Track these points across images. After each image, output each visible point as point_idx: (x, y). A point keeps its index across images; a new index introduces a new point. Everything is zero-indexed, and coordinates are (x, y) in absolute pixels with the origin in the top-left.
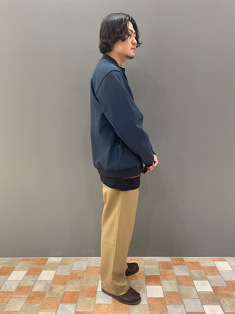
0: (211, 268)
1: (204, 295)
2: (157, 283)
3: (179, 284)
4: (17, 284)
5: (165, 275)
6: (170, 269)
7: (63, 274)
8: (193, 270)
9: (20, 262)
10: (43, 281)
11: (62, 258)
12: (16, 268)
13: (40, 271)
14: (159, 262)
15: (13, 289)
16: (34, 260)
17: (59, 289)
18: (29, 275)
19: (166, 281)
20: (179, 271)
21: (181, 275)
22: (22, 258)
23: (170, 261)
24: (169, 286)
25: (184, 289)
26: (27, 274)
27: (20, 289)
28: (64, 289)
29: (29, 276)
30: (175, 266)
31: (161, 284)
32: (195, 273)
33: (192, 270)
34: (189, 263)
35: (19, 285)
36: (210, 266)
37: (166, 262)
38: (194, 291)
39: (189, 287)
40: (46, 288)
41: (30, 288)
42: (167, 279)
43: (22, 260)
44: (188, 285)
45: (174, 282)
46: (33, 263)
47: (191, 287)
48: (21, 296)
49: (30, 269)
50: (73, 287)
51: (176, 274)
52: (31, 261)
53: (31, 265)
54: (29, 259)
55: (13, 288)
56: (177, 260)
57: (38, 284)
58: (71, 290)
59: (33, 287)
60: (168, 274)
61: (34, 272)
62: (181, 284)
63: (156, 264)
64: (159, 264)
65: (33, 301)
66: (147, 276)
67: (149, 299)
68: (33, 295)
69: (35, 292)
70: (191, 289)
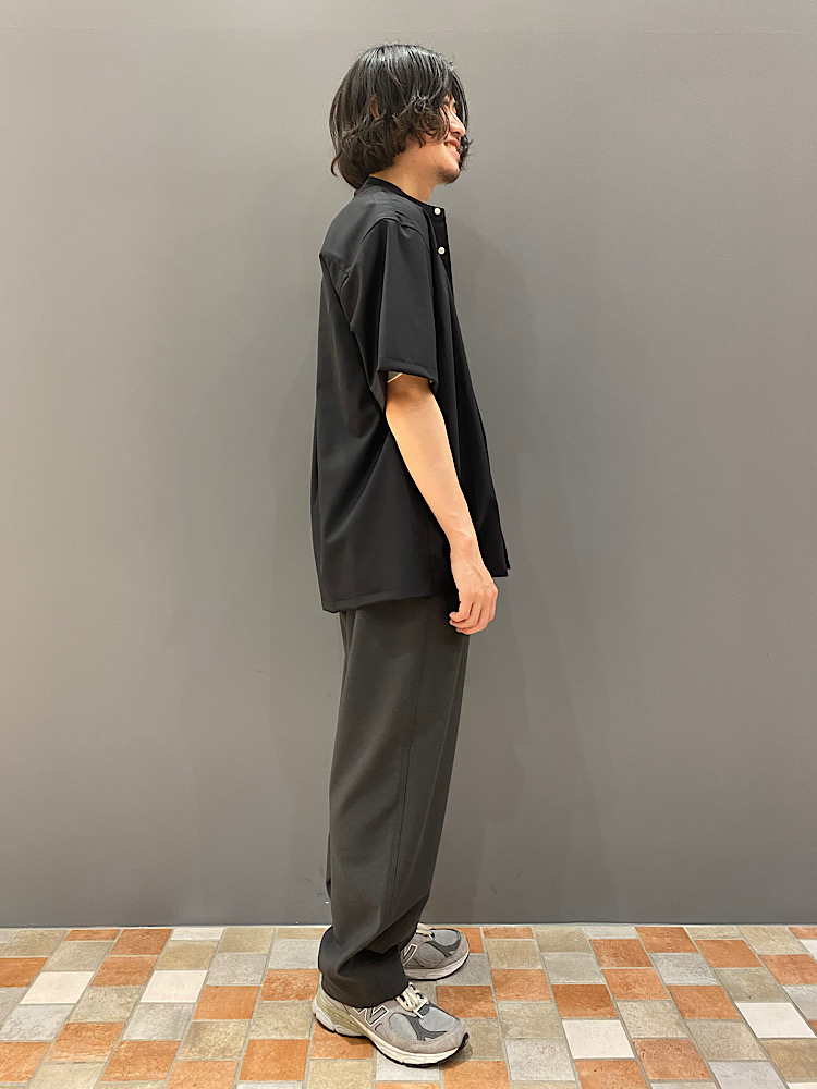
0: (792, 959)
1: (786, 1048)
2: (602, 1010)
3: (684, 1012)
4: (60, 1017)
5: (627, 984)
6: (640, 964)
7: (236, 983)
8: (728, 966)
9: (65, 943)
10: (162, 1006)
11: (227, 927)
12: (49, 964)
13: (146, 972)
14: (594, 942)
15: (47, 1033)
16: (119, 936)
17: (228, 1033)
18: (104, 984)
19: (635, 1004)
20: (673, 970)
21: (686, 983)
22: (70, 929)
23: (634, 937)
24: (649, 1019)
25: (705, 1030)
26: (95, 983)
27: (74, 1033)
28: (249, 1031)
29: (105, 989)
30: (659, 954)
31: (615, 1015)
32: (736, 977)
33: (724, 966)
34: (711, 946)
35: (68, 1018)
36: (789, 953)
37: (621, 940)
38: (744, 1035)
39: (724, 1024)
40: (176, 1030)
41: (114, 1029)
42: (635, 997)
43: (73, 937)
44: (720, 1017)
45: (664, 1007)
46: (116, 944)
47: (730, 1024)
48: (81, 1057)
49: (106, 967)
50: (281, 1024)
51: (668, 982)
52: (106, 939)
53: (107, 953)
54: (97, 933)
55: (49, 1029)
56: (663, 934)
57: (142, 1016)
58: (273, 1037)
59: (126, 1026)
60: (636, 982)
61: (126, 976)
62: (693, 1012)
63: (585, 949)
64: (597, 946)
65: (130, 1075)
66: (558, 986)
67: (579, 1064)
68: (129, 1055)
69: (134, 1042)
70: (733, 1029)
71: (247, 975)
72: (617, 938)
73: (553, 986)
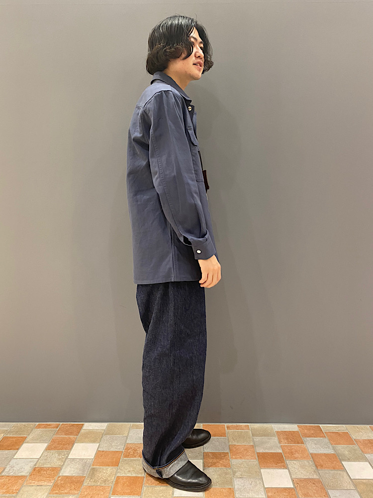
0: (370, 441)
1: (364, 484)
2: (280, 465)
3: (318, 466)
4: (32, 464)
5: (292, 453)
6: (298, 443)
8: (339, 444)
9: (35, 430)
10: (78, 460)
11: (108, 423)
12: (28, 439)
13: (71, 444)
14: (277, 432)
15: (26, 472)
16: (59, 427)
17: (107, 473)
18: (52, 449)
19: (295, 462)
20: (314, 446)
21: (320, 452)
22: (38, 423)
23: (297, 430)
24: (301, 469)
25: (327, 475)
26: (48, 449)
27: (38, 472)
28: (117, 472)
29: (52, 451)
30: (308, 438)
31: (285, 467)
32: (343, 450)
33: (337, 444)
34: (332, 434)
35: (35, 465)
36: (369, 438)
37: (290, 431)
38: (345, 477)
39: (336, 472)
40: (84, 471)
41: (56, 470)
42: (295, 459)
43: (39, 427)
44: (334, 468)
45: (309, 463)
46: (58, 431)
47: (339, 472)
48: (40, 483)
49: (53, 441)
50: (131, 469)
51: (311, 451)
52: (54, 428)
53: (54, 435)
54: (50, 425)
55: (26, 470)
56: (310, 429)
57: (68, 465)
58: (128, 475)
59: (61, 469)
60: (296, 451)
61: (62, 445)
62: (322, 466)
63: (274, 435)
64: (279, 433)
65: (62, 492)
66: (259, 453)
67: (268, 490)
68: (62, 482)
69: (65, 476)
70: (340, 474)
71: (117, 446)
72: (288, 430)
73: (257, 453)
